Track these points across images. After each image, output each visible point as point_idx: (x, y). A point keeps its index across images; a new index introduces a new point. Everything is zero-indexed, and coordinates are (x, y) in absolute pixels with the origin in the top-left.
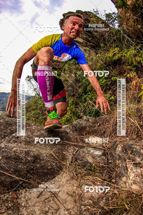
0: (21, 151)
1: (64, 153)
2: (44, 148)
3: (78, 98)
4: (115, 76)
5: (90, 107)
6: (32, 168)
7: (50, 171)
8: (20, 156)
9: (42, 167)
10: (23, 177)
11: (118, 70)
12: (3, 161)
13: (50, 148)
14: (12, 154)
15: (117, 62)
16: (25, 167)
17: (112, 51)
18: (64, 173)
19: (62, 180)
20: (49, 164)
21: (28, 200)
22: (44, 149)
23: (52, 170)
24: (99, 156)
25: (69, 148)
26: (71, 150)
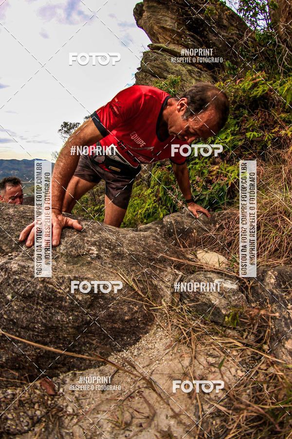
0: (60, 278)
1: (155, 282)
2: (112, 272)
4: (253, 131)
5: (198, 189)
6: (86, 319)
7: (128, 326)
8: (58, 290)
9: (111, 317)
10: (67, 343)
11: (260, 118)
12: (16, 305)
13: (123, 271)
14: (38, 288)
15: (259, 102)
16: (71, 318)
17: (251, 78)
18: (159, 329)
19: (156, 346)
20: (126, 309)
21: (81, 397)
22: (111, 274)
23: (132, 322)
24: (234, 293)
25: (163, 271)
26: (169, 277)
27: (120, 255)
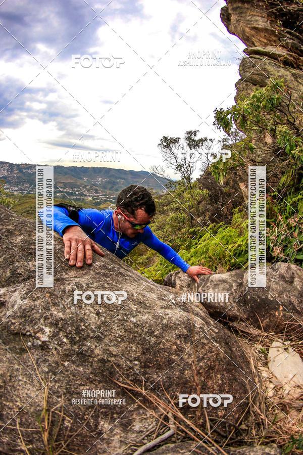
3: (277, 201)
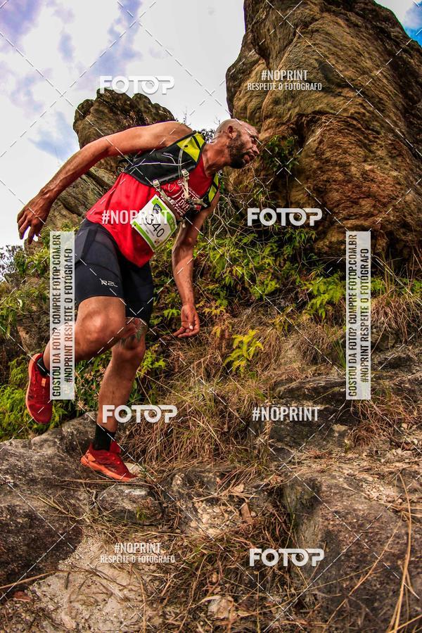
13: (42, 495)
25: (77, 491)
26: (83, 496)
27: (33, 481)
